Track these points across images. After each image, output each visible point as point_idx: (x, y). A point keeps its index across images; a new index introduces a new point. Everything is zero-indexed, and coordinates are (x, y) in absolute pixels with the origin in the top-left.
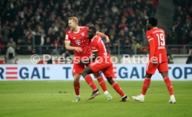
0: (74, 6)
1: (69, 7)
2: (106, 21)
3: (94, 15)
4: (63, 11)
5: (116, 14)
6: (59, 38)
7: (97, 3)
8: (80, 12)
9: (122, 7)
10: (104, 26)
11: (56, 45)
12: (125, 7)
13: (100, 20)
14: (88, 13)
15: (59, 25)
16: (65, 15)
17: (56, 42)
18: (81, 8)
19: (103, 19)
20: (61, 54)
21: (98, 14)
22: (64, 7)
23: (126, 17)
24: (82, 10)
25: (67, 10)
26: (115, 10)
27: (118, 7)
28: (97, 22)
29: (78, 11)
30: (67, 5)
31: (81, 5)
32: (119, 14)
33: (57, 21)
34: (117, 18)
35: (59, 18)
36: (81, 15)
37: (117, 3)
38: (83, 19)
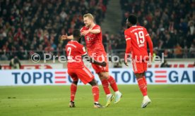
0: (22, 11)
1: (18, 12)
2: (55, 26)
3: (43, 20)
4: (12, 17)
5: (65, 19)
6: (7, 43)
7: (45, 9)
8: (29, 17)
9: (71, 12)
10: (53, 31)
11: (5, 51)
12: (74, 13)
13: (49, 25)
14: (36, 18)
15: (7, 30)
16: (13, 20)
17: (4, 47)
18: (30, 13)
19: (53, 23)
20: (10, 59)
21: (47, 19)
22: (13, 13)
23: (75, 22)
24: (30, 15)
25: (15, 15)
26: (64, 15)
27: (67, 12)
28: (46, 27)
29: (26, 16)
30: (15, 10)
31: (29, 10)
32: (68, 19)
33: (5, 27)
34: (66, 23)
35: (8, 24)
36: (30, 20)
37: (66, 9)
38: (32, 24)
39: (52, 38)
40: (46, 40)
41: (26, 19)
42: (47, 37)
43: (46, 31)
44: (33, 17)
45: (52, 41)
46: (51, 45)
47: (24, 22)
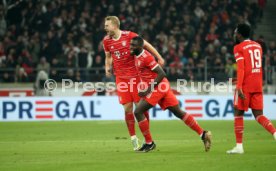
0: (137, 8)
1: (130, 9)
2: (185, 30)
3: (168, 21)
4: (121, 16)
5: (202, 19)
7: (172, 4)
8: (147, 17)
9: (210, 8)
10: (183, 38)
12: (215, 9)
13: (177, 28)
14: (158, 18)
18: (148, 10)
19: (182, 27)
21: (173, 19)
22: (123, 10)
23: (216, 24)
24: (149, 14)
25: (126, 14)
26: (199, 13)
27: (204, 8)
28: (172, 32)
29: (143, 15)
30: (127, 6)
31: (148, 6)
32: (206, 19)
34: (202, 25)
36: (148, 21)
37: (203, 4)
38: (151, 27)
39: (182, 48)
40: (172, 52)
41: (142, 19)
42: (174, 46)
43: (172, 37)
44: (153, 16)
45: (181, 53)
46: (180, 59)
47: (139, 25)
